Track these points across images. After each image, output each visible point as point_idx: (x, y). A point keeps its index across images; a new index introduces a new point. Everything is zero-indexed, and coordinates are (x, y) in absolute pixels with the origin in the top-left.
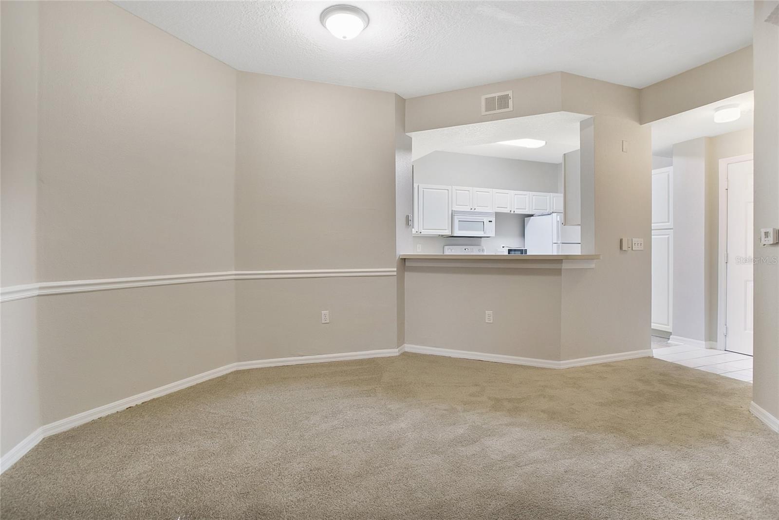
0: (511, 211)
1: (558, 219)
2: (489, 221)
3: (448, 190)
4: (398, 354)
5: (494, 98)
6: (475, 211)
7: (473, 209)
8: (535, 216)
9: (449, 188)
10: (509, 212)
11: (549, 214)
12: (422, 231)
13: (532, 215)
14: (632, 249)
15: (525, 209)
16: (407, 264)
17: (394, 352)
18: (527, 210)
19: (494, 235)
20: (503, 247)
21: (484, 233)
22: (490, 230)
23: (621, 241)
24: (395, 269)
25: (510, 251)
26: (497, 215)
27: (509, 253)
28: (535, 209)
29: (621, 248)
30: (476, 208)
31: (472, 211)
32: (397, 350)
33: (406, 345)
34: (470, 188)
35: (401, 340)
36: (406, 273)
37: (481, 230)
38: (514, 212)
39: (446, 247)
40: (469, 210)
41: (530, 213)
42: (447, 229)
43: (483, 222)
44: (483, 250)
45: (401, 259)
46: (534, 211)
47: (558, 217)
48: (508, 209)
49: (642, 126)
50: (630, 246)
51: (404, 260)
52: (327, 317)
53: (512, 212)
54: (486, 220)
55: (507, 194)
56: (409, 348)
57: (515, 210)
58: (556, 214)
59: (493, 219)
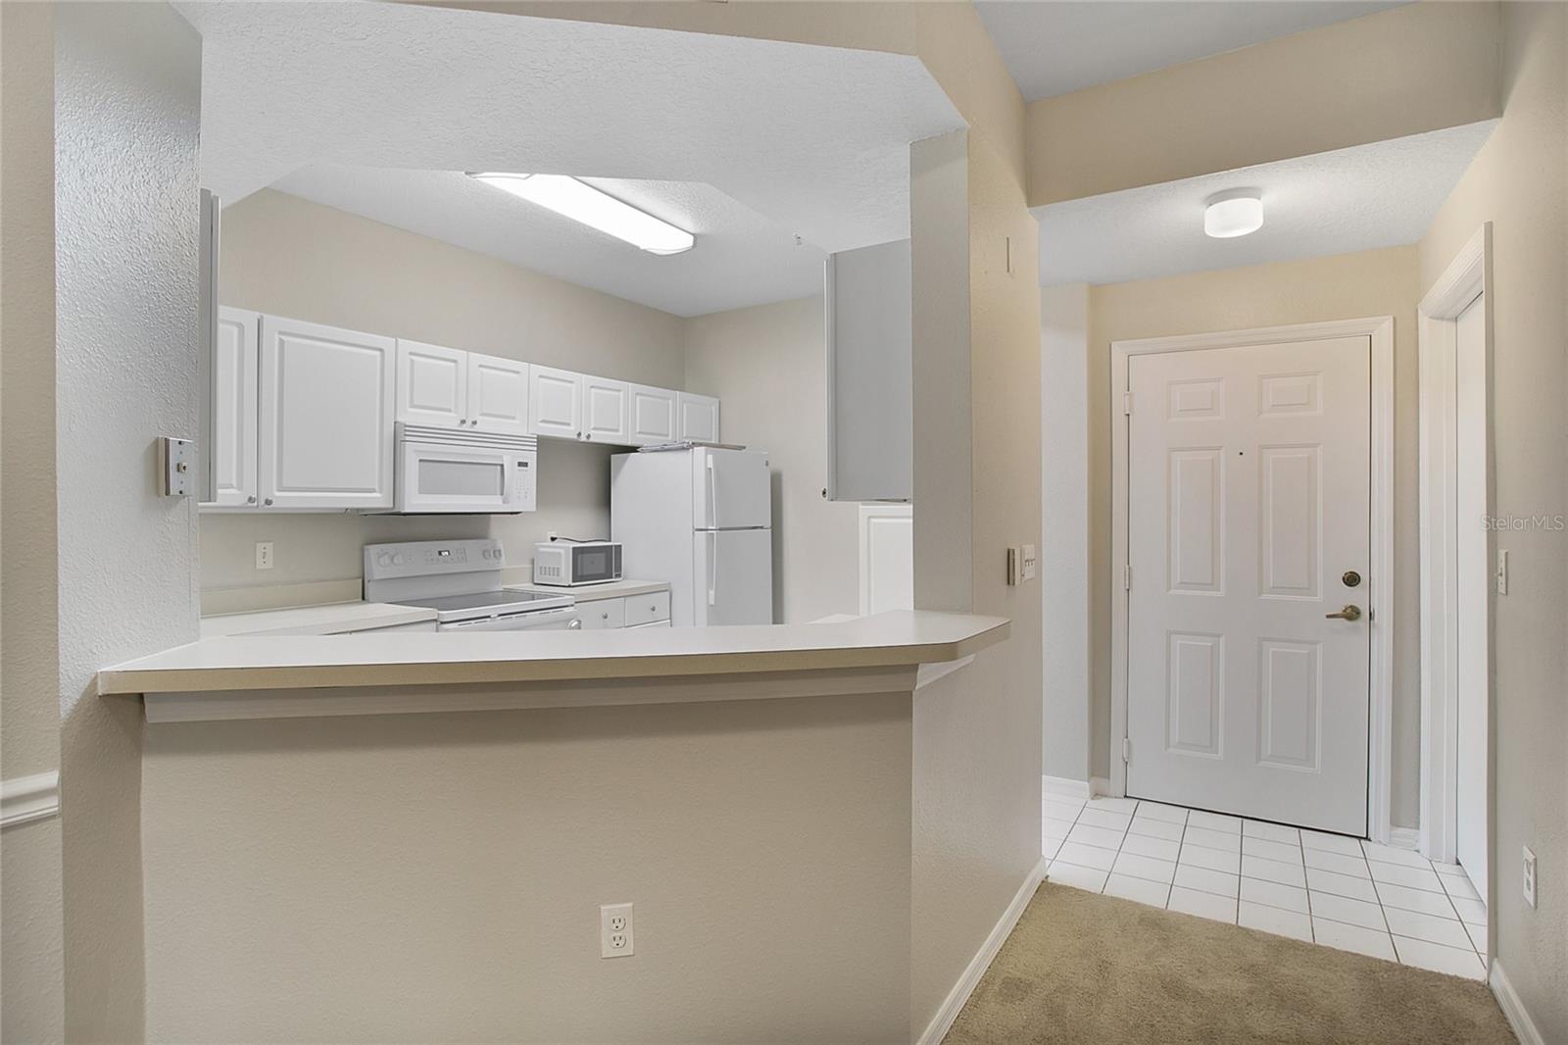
0: (579, 434)
1: (710, 465)
2: (520, 464)
3: (381, 350)
6: (476, 428)
7: (469, 423)
8: (643, 451)
9: (387, 343)
10: (576, 437)
11: (684, 448)
12: (274, 496)
13: (633, 449)
15: (617, 431)
16: (154, 714)
18: (621, 433)
19: (534, 509)
20: (553, 539)
21: (504, 502)
22: (523, 489)
26: (544, 444)
28: (639, 433)
30: (479, 419)
31: (464, 427)
34: (459, 354)
37: (495, 494)
38: (588, 437)
39: (371, 547)
40: (454, 425)
41: (629, 443)
42: (377, 488)
43: (502, 466)
46: (638, 436)
47: (710, 457)
48: (572, 428)
53: (583, 438)
54: (509, 460)
55: (571, 382)
57: (592, 432)
58: (703, 448)
59: (531, 458)
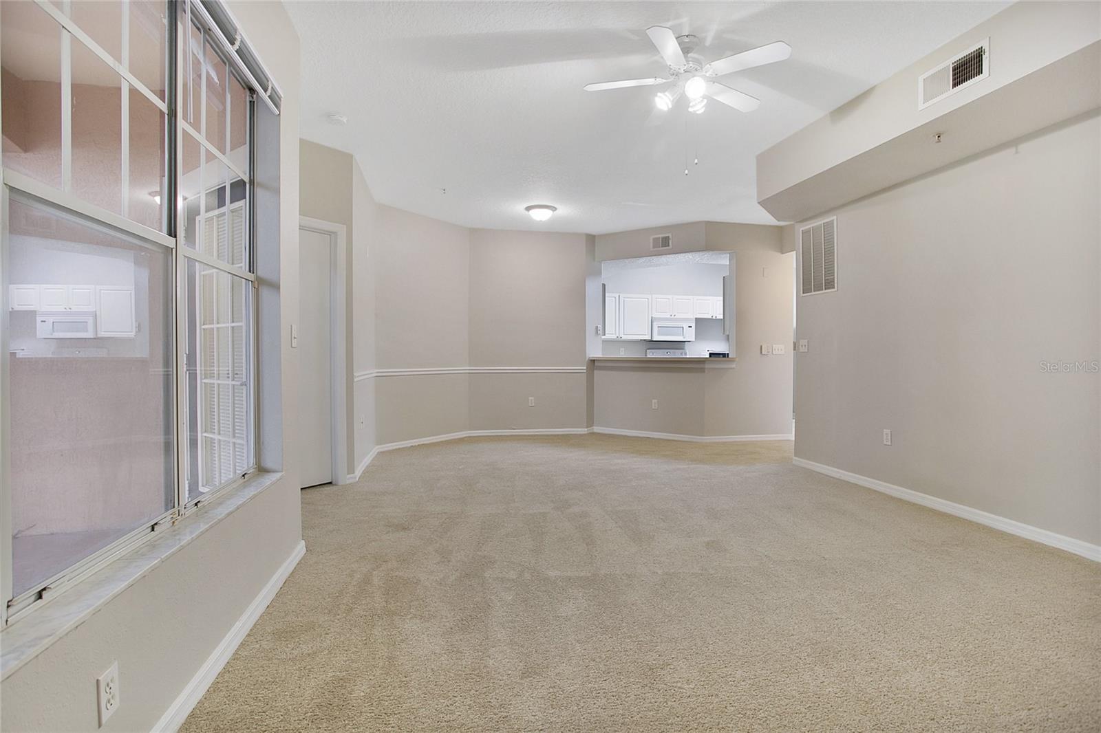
0: (713, 317)
2: (689, 327)
3: (647, 298)
4: (586, 432)
5: (659, 238)
6: (675, 317)
7: (673, 316)
9: (649, 296)
10: (709, 317)
12: (622, 336)
14: (772, 353)
16: (596, 364)
17: (584, 431)
19: (694, 340)
20: (704, 351)
21: (685, 338)
22: (690, 335)
23: (761, 347)
24: (585, 368)
25: (711, 354)
26: (697, 320)
27: (710, 356)
29: (761, 353)
30: (676, 314)
32: (586, 429)
33: (594, 427)
34: (670, 297)
35: (590, 423)
36: (595, 371)
37: (681, 335)
38: (717, 317)
39: (648, 350)
40: (669, 317)
42: (646, 334)
43: (683, 327)
44: (686, 354)
45: (591, 360)
48: (709, 314)
49: (784, 255)
50: (771, 351)
51: (593, 361)
52: (533, 402)
54: (686, 326)
55: (710, 300)
56: (596, 429)
59: (693, 325)
